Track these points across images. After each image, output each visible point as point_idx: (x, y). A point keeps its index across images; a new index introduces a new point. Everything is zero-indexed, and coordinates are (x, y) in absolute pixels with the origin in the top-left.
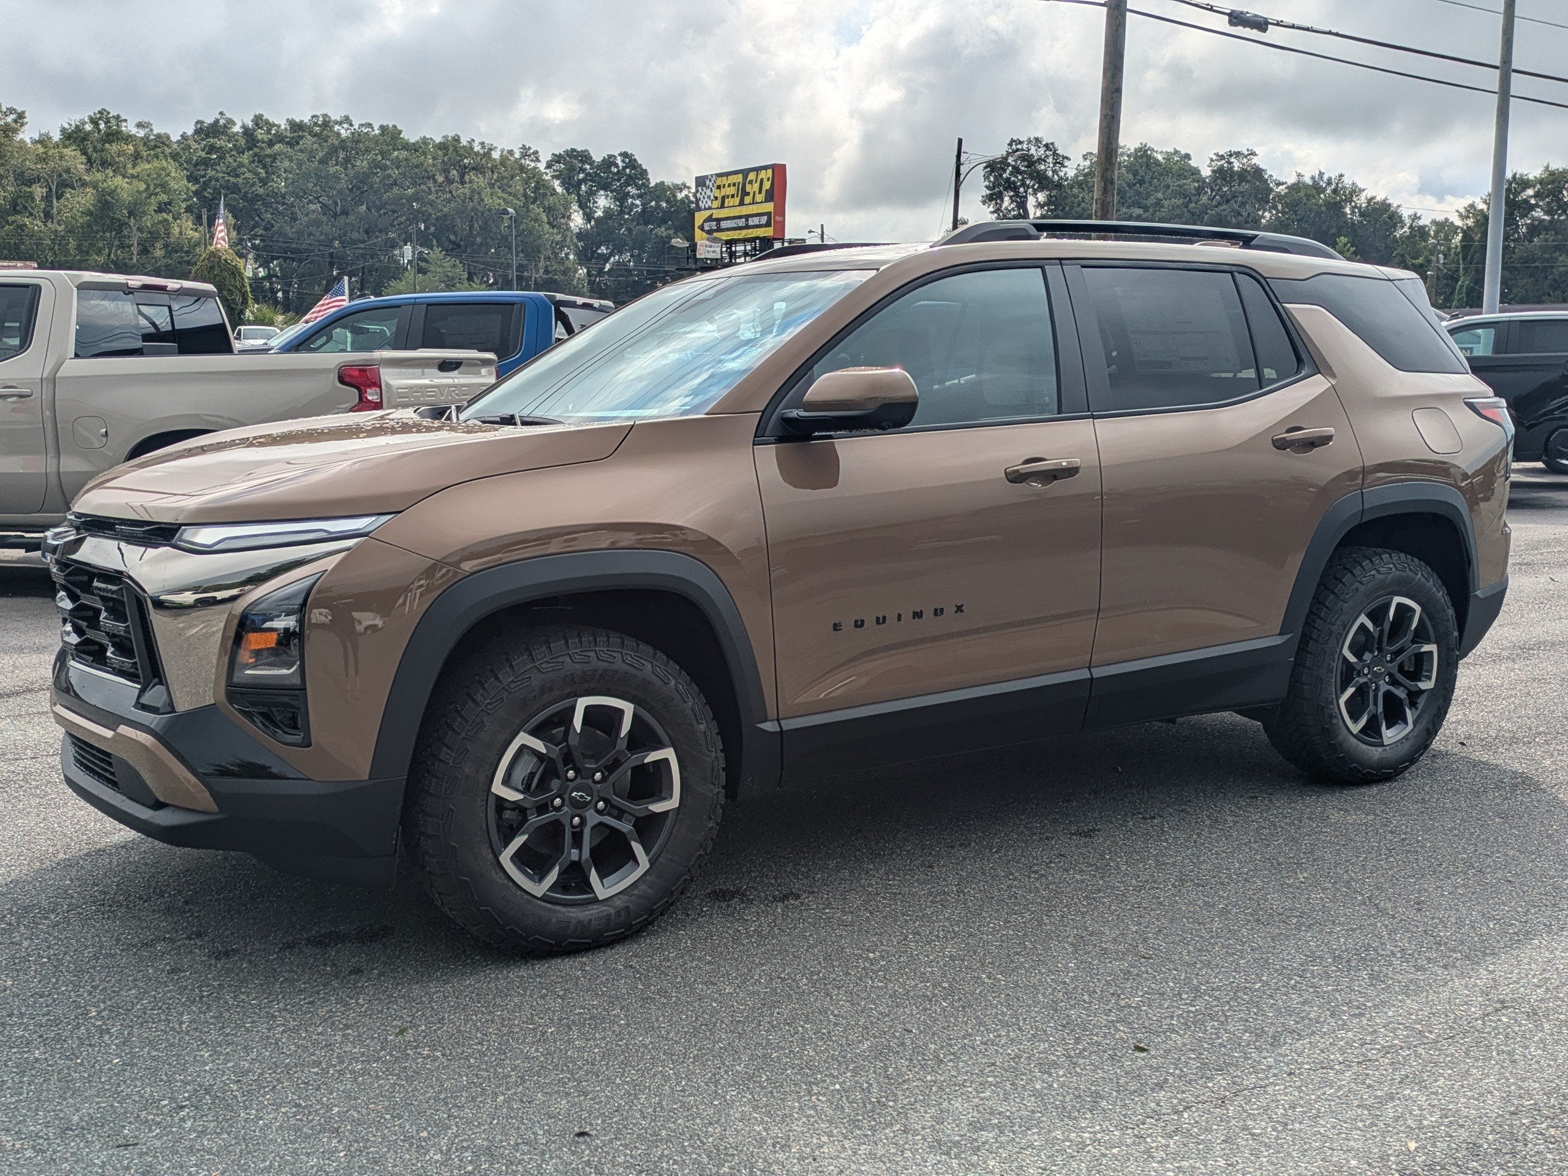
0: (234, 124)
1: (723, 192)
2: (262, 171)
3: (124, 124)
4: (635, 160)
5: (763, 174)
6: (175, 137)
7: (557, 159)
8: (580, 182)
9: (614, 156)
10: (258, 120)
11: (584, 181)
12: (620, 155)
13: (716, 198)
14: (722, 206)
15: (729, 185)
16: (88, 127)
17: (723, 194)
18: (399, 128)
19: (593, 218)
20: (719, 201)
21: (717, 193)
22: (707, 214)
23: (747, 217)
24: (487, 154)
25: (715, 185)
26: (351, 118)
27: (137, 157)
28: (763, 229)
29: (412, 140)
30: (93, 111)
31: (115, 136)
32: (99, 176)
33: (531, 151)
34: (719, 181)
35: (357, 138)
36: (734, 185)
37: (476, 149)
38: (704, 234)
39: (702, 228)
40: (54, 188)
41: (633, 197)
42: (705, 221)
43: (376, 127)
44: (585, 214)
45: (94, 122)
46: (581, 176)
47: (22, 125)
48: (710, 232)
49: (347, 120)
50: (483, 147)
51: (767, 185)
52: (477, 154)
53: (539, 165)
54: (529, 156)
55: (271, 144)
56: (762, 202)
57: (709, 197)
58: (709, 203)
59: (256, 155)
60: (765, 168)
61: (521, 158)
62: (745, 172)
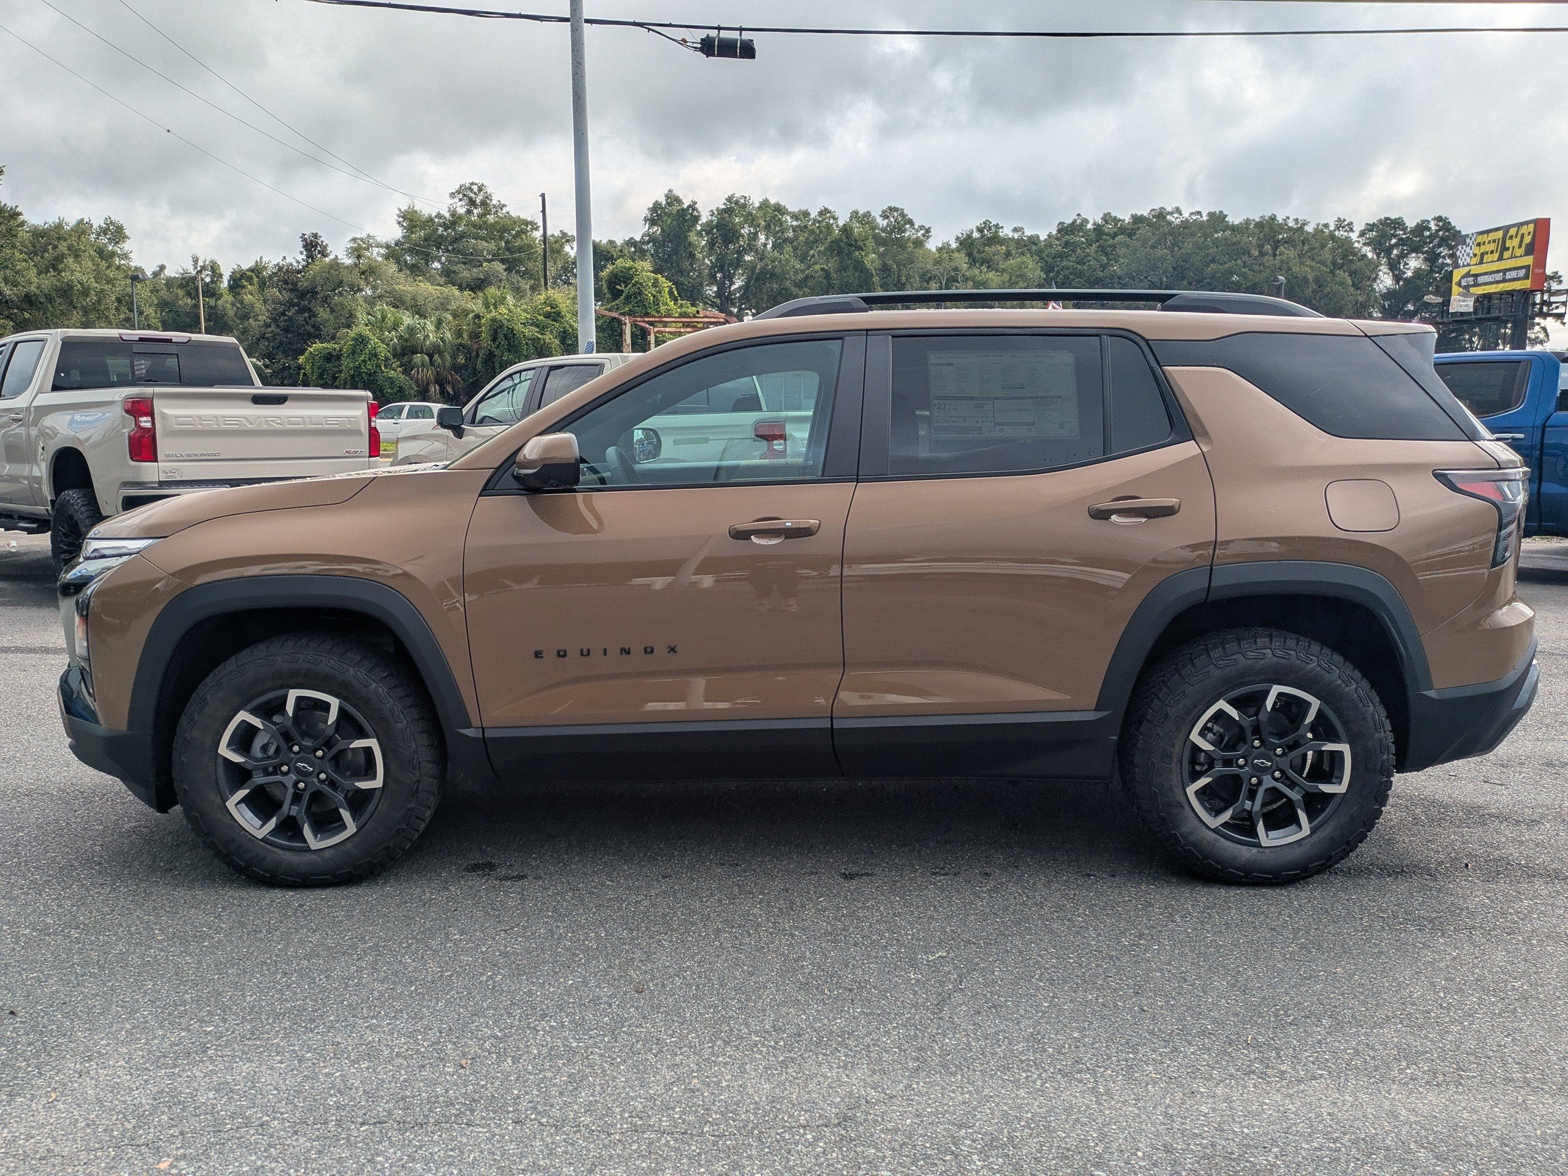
0: (1088, 222)
1: (1483, 249)
2: (1104, 258)
3: (1001, 230)
4: (1449, 223)
5: (1524, 230)
6: (1043, 237)
7: (1371, 227)
8: (1392, 247)
9: (1428, 222)
10: (1107, 218)
11: (1396, 245)
12: (1434, 219)
13: (1475, 255)
14: (1481, 262)
15: (1489, 242)
16: (976, 235)
17: (1482, 250)
18: (1225, 213)
19: (1401, 278)
20: (1478, 258)
21: (1477, 251)
22: (1465, 270)
23: (1505, 271)
24: (1301, 229)
25: (1475, 243)
26: (1181, 208)
27: (1008, 254)
28: (1520, 282)
29: (1236, 223)
30: (979, 222)
31: (995, 240)
32: (977, 271)
33: (1346, 223)
34: (1480, 239)
35: (1185, 224)
36: (1494, 241)
37: (1290, 225)
38: (1461, 290)
39: (1459, 284)
40: (944, 283)
41: (1444, 257)
42: (1463, 277)
43: (1204, 214)
44: (1394, 275)
45: (980, 230)
46: (1393, 241)
47: (928, 237)
48: (1465, 287)
49: (1178, 210)
50: (1297, 223)
51: (1528, 239)
52: (1291, 229)
53: (1351, 234)
54: (1343, 227)
55: (1115, 235)
56: (1521, 256)
57: (1468, 255)
58: (1468, 260)
59: (1100, 246)
60: (1527, 223)
61: (1335, 230)
62: (1506, 229)
